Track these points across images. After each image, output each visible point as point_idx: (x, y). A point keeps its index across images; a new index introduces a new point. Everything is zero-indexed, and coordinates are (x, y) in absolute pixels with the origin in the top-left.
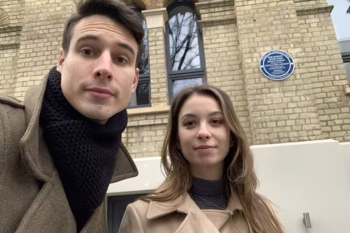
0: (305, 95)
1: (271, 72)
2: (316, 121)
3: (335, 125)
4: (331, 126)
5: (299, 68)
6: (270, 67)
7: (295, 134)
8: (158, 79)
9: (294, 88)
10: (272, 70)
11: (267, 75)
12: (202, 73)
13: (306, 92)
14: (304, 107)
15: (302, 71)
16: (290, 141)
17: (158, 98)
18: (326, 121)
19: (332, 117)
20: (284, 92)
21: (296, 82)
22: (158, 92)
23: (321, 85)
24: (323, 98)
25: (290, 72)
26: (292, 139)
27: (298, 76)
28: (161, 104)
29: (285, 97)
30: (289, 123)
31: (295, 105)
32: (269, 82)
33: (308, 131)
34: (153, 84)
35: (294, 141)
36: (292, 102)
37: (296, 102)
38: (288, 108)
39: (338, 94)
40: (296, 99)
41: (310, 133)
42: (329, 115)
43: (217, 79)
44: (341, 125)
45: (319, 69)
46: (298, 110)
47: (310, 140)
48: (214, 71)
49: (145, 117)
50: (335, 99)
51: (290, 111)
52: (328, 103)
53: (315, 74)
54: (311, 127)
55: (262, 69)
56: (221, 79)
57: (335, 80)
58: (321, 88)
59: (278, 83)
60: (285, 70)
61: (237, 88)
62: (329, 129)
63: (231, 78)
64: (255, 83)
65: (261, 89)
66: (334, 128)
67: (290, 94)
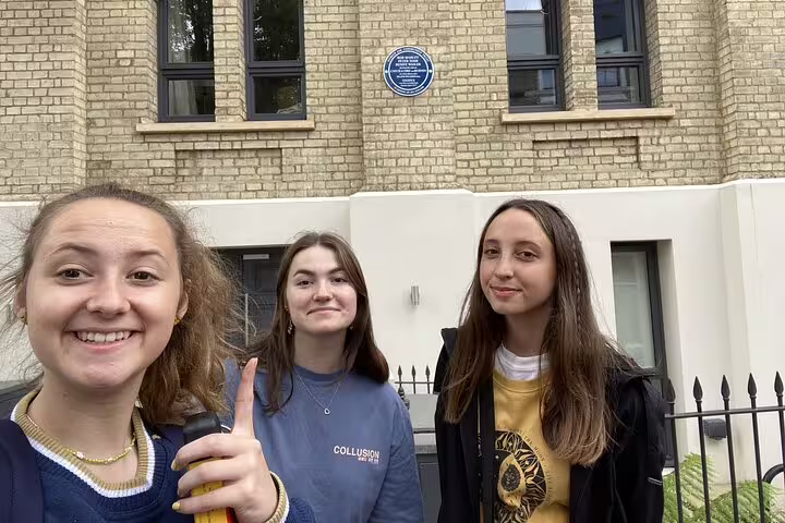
0: (441, 123)
1: (398, 81)
2: (451, 161)
3: (480, 167)
4: (473, 169)
5: (440, 79)
6: (398, 74)
7: (420, 179)
8: (227, 75)
9: (428, 109)
10: (400, 80)
11: (393, 86)
12: (301, 70)
13: (443, 117)
14: (438, 140)
15: (442, 83)
16: (410, 189)
17: (227, 108)
18: (468, 161)
19: (477, 155)
20: (413, 116)
21: (433, 101)
22: (227, 98)
23: (470, 106)
24: (470, 127)
25: (425, 85)
26: (414, 186)
27: (437, 92)
28: (231, 119)
29: (414, 123)
30: (414, 162)
31: (425, 136)
32: (394, 98)
33: (437, 175)
34: (219, 83)
35: (417, 189)
36: (423, 131)
37: (428, 132)
38: (415, 140)
39: (491, 121)
40: (430, 127)
41: (441, 178)
42: (474, 152)
43: (321, 85)
44: (488, 168)
45: (472, 80)
46: (428, 144)
47: (437, 188)
48: (317, 71)
49: (204, 137)
50: (485, 130)
51: (417, 145)
52: (475, 135)
53: (464, 89)
54: (442, 169)
55: (387, 74)
56: (327, 84)
57: (490, 100)
58: (469, 110)
59: (406, 99)
60: (419, 81)
61: (350, 101)
62: (470, 172)
63: (342, 84)
64: (374, 98)
65: (381, 108)
66: (478, 172)
67: (421, 119)
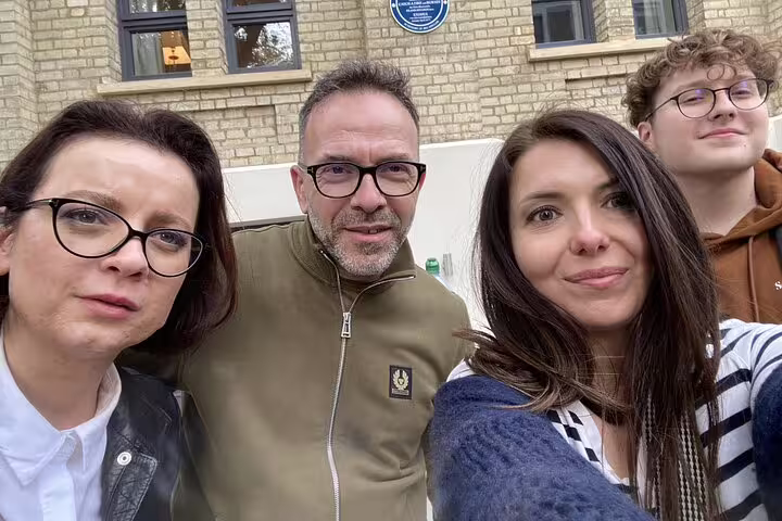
0: (461, 63)
1: (409, 16)
2: (475, 107)
3: (507, 113)
4: (499, 116)
5: (456, 11)
6: (408, 7)
7: (442, 130)
8: (202, 21)
9: (445, 48)
10: (411, 14)
11: (403, 22)
12: (290, 12)
13: (464, 57)
14: (459, 83)
15: (460, 16)
16: (432, 142)
17: (204, 61)
18: (493, 107)
19: (503, 100)
20: (428, 56)
21: (450, 37)
22: (205, 48)
23: (490, 43)
24: (492, 68)
25: (440, 19)
26: (435, 138)
27: (454, 27)
28: (212, 72)
29: (429, 65)
30: (433, 110)
31: (443, 79)
32: (404, 37)
33: (461, 124)
34: (193, 31)
35: (439, 142)
36: (440, 73)
37: (447, 74)
38: (433, 85)
39: (517, 60)
40: (448, 68)
41: (464, 128)
42: (499, 97)
43: (316, 27)
44: (516, 114)
45: (492, 14)
46: (449, 88)
47: (463, 139)
48: (310, 11)
49: (179, 97)
50: (509, 70)
51: (436, 90)
52: (499, 77)
53: (483, 24)
54: (466, 117)
55: (394, 9)
56: (322, 26)
57: (514, 35)
58: (491, 49)
59: (419, 37)
60: (433, 14)
61: (351, 45)
62: (496, 120)
63: (340, 25)
64: (382, 37)
65: (390, 49)
66: (504, 119)
67: (438, 60)
